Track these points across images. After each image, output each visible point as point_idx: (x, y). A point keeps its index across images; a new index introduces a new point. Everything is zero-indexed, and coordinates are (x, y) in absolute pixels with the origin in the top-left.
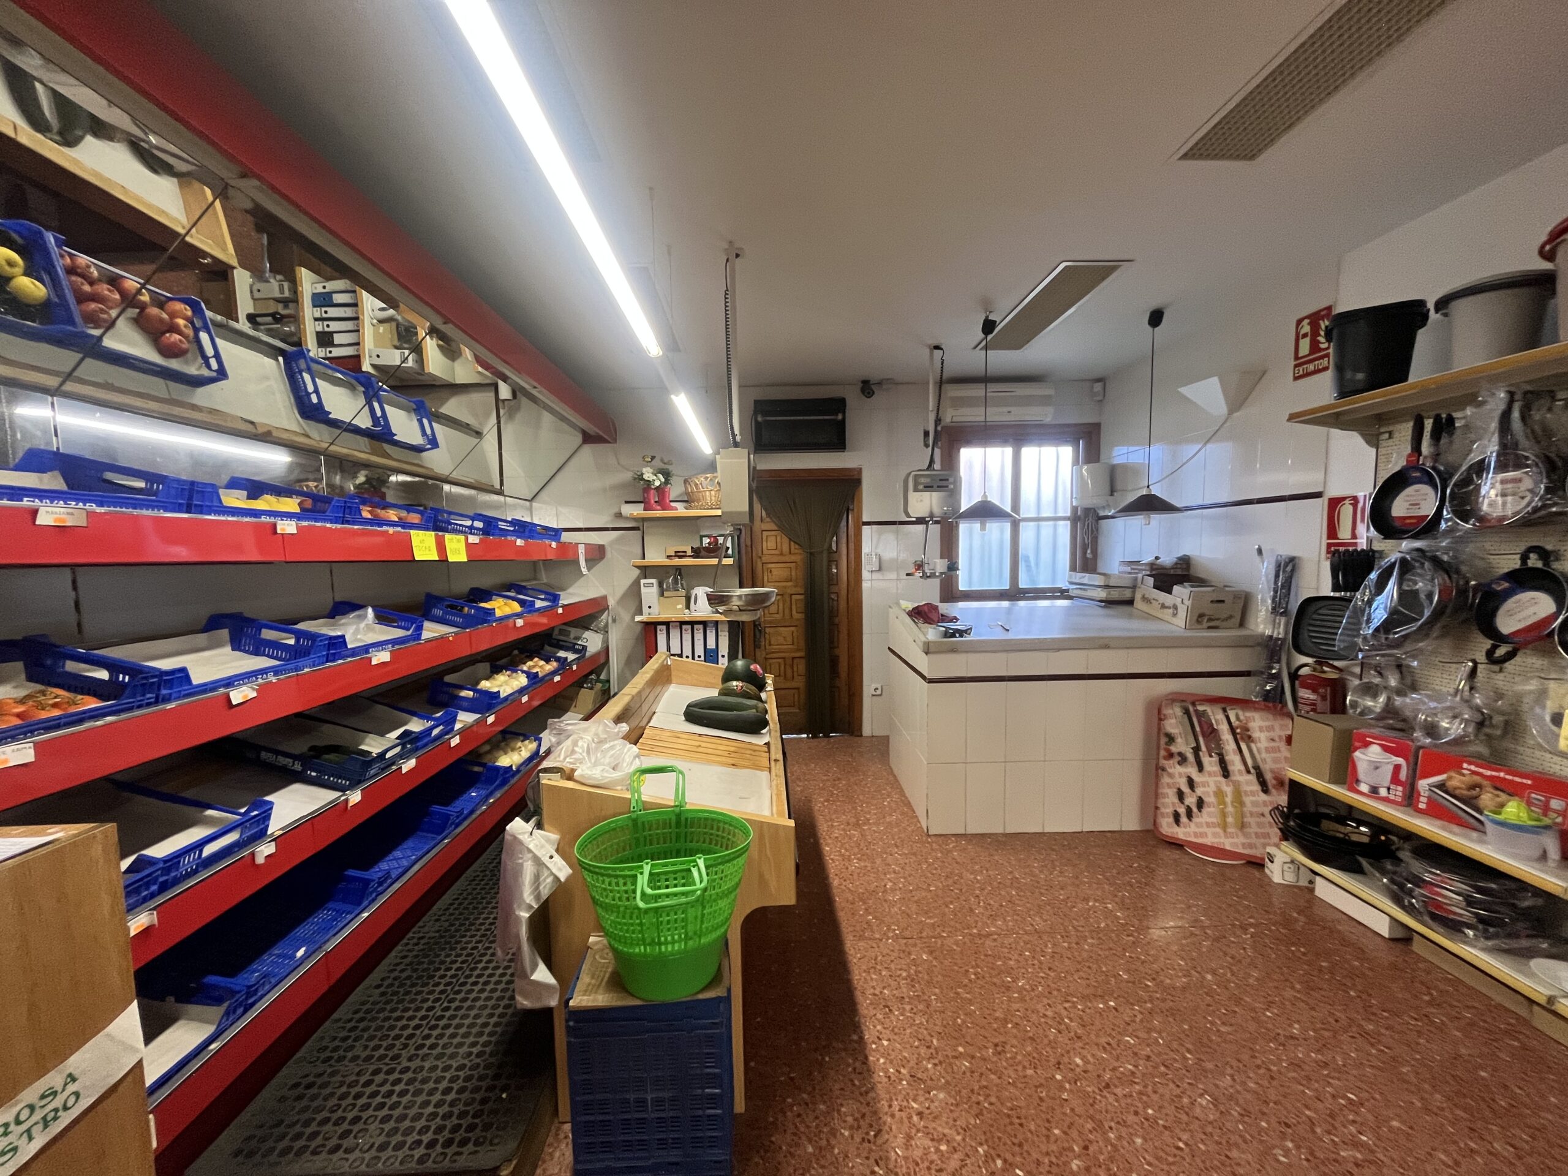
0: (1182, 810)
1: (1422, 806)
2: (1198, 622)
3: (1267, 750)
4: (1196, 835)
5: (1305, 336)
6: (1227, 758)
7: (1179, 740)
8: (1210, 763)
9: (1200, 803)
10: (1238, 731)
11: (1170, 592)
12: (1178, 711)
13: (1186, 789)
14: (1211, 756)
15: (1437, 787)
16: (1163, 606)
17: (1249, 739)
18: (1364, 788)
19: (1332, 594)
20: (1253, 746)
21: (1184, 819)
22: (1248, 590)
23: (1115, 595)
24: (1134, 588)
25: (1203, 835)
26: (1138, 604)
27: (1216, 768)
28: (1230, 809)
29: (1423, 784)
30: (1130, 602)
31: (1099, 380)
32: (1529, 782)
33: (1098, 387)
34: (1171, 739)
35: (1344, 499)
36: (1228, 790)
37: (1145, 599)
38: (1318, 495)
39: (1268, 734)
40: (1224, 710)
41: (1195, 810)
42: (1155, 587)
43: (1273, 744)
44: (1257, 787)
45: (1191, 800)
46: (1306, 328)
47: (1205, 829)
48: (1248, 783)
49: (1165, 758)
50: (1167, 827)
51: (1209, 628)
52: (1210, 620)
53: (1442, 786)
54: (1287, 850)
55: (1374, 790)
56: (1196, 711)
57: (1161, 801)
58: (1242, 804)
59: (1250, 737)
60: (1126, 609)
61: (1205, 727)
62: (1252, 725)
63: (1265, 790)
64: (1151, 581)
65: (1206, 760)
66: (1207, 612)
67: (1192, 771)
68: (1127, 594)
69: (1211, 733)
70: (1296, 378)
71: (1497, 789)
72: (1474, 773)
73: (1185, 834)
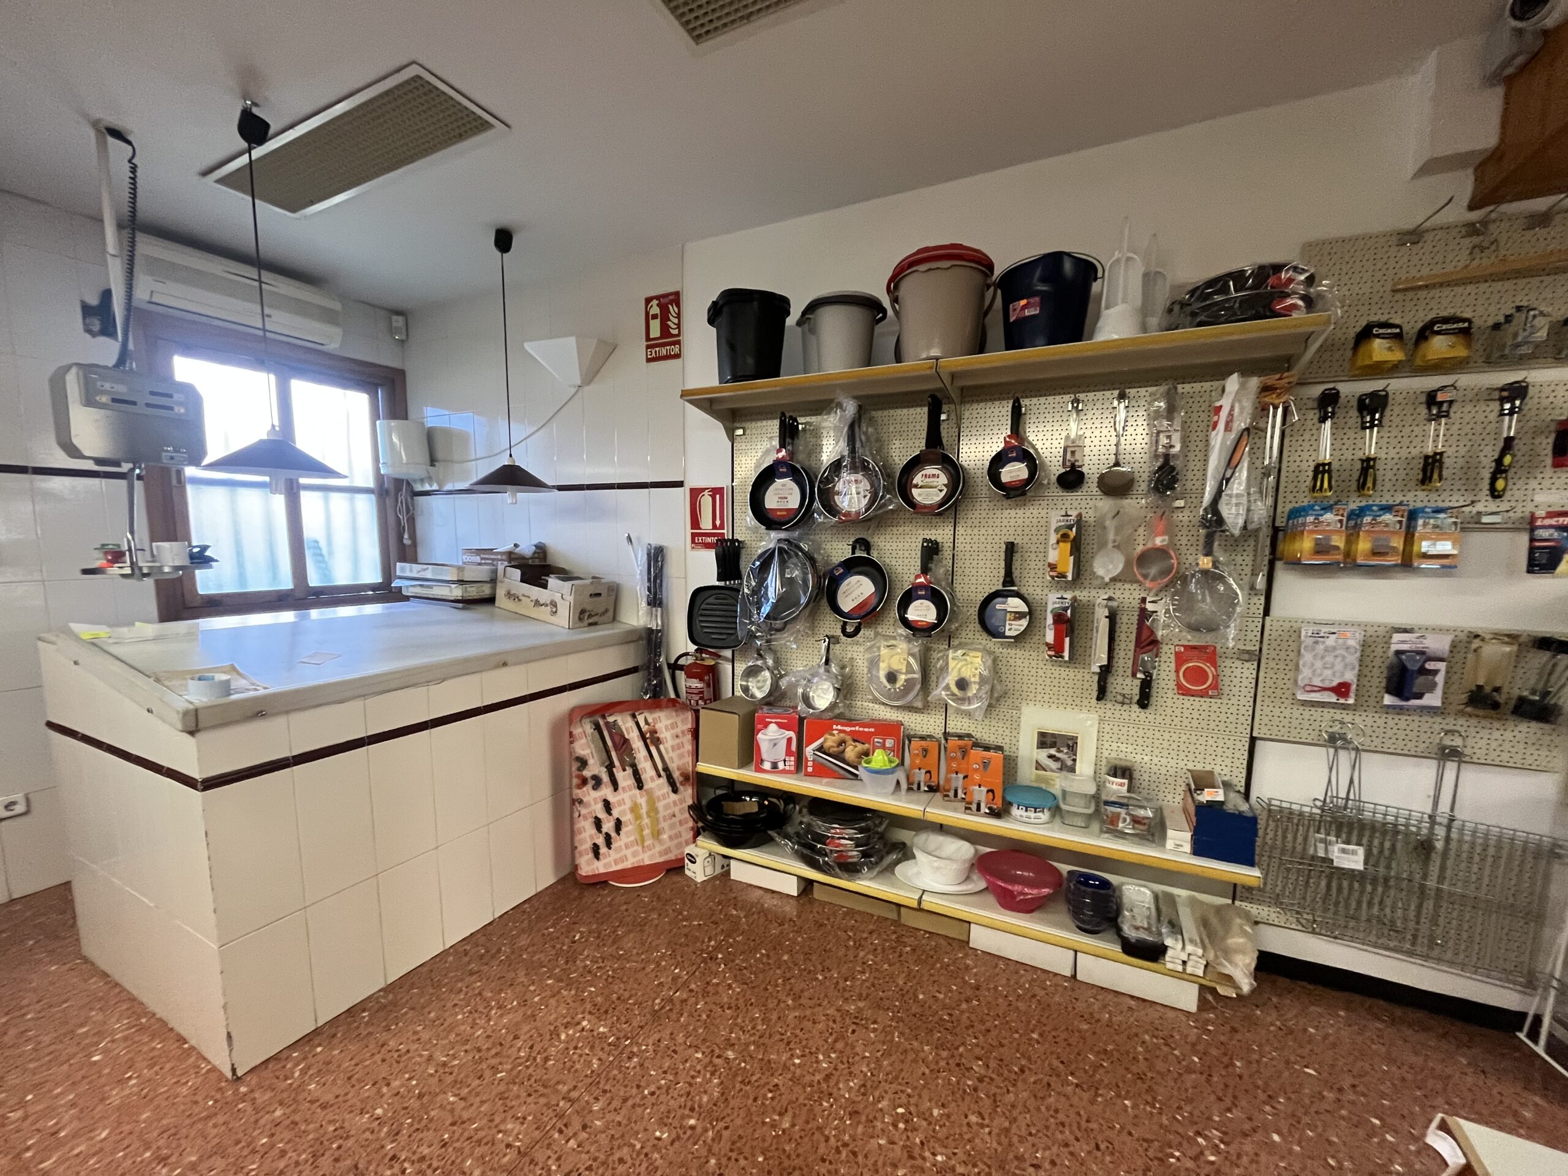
0: (600, 841)
1: (810, 769)
2: (580, 619)
3: (673, 748)
4: (616, 862)
5: (655, 317)
6: (639, 767)
7: (591, 762)
8: (624, 778)
9: (618, 825)
10: (648, 735)
11: (544, 586)
12: (588, 728)
13: (602, 815)
14: (624, 770)
15: (818, 750)
16: (537, 603)
17: (657, 742)
18: (767, 766)
19: (717, 583)
20: (661, 747)
21: (603, 850)
22: (617, 580)
23: (473, 592)
24: (493, 581)
25: (624, 859)
26: (501, 600)
27: (631, 781)
28: (646, 821)
29: (809, 751)
30: (490, 600)
31: (399, 313)
32: (872, 730)
33: (398, 321)
34: (583, 763)
35: (704, 490)
36: (642, 800)
37: (509, 595)
38: (680, 484)
39: (672, 731)
40: (634, 716)
41: (613, 834)
42: (523, 580)
43: (678, 741)
44: (667, 789)
45: (608, 826)
46: (655, 310)
47: (624, 852)
48: (660, 787)
49: (579, 787)
50: (588, 867)
51: (590, 625)
52: (590, 616)
53: (821, 749)
54: (705, 845)
55: (775, 765)
56: (607, 724)
57: (577, 838)
58: (656, 811)
59: (658, 739)
60: (484, 609)
61: (617, 739)
62: (659, 726)
63: (675, 791)
64: (517, 573)
65: (619, 774)
66: (588, 608)
67: (606, 791)
68: (486, 591)
69: (623, 744)
70: (649, 360)
71: (855, 741)
72: (841, 731)
73: (605, 866)
